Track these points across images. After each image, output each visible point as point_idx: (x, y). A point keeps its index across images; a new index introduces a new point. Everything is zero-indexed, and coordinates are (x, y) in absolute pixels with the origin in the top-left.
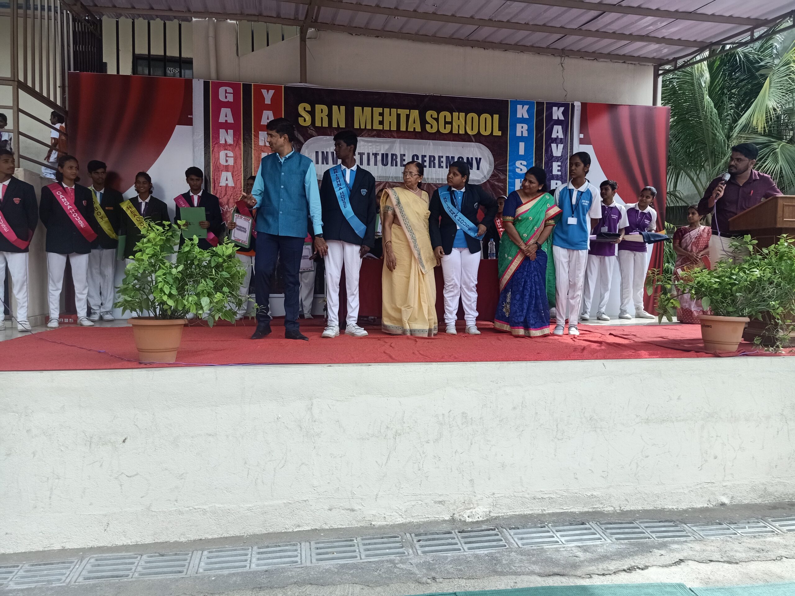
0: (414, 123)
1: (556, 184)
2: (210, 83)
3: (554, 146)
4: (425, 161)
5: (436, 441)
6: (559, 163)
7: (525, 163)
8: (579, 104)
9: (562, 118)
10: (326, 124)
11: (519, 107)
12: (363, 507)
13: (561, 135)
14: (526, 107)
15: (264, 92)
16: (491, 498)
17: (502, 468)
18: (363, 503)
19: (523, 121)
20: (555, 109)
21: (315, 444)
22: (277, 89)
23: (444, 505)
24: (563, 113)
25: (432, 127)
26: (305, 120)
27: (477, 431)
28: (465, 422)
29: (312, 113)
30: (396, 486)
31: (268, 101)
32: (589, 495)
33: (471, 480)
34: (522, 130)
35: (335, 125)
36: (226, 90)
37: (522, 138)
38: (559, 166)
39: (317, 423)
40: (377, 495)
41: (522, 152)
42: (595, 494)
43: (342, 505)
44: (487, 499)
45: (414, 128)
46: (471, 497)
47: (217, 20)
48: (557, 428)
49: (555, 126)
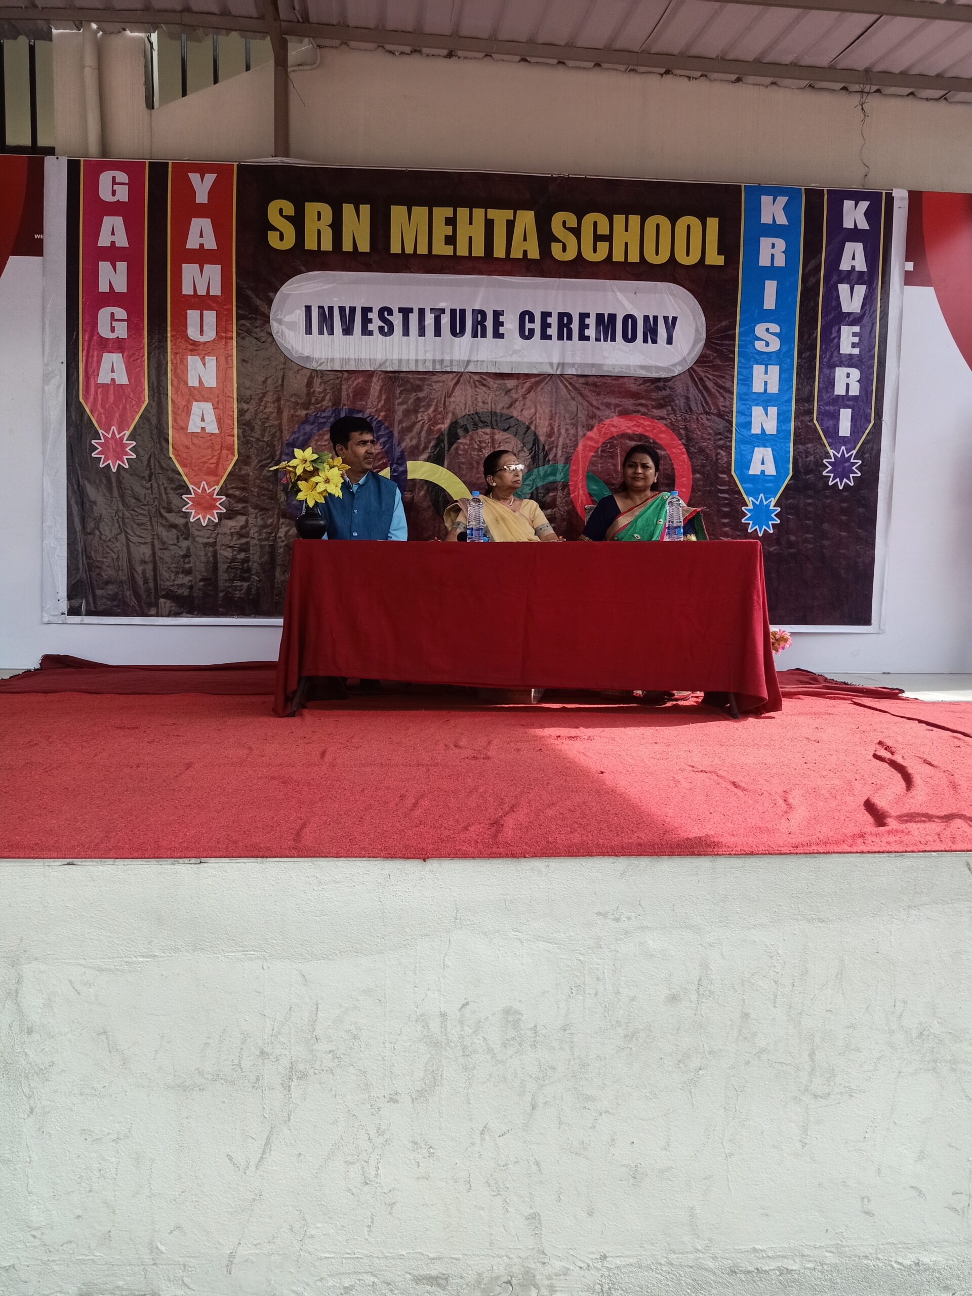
0: (525, 239)
1: (848, 375)
2: (82, 163)
3: (843, 289)
4: (550, 326)
5: (420, 1095)
6: (856, 329)
7: (775, 328)
8: (906, 195)
9: (863, 225)
10: (327, 245)
11: (766, 200)
12: (189, 1292)
13: (861, 265)
14: (782, 200)
15: (194, 177)
16: (594, 1272)
17: (632, 1181)
18: (186, 1280)
19: (773, 230)
20: (848, 204)
21: (31, 1101)
22: (221, 170)
23: (444, 1289)
24: (866, 214)
25: (564, 249)
26: (282, 238)
27: (553, 1068)
28: (513, 1039)
29: (298, 221)
30: (291, 1229)
31: (202, 197)
32: (907, 1262)
33: (534, 1218)
34: (773, 251)
35: (347, 247)
36: (114, 178)
37: (772, 272)
38: (854, 335)
39: (36, 1036)
40: (232, 1255)
41: (770, 303)
42: (926, 1260)
43: (121, 1283)
44: (582, 1272)
45: (525, 252)
46: (533, 1266)
47: (104, 32)
48: (813, 1060)
49: (847, 244)
